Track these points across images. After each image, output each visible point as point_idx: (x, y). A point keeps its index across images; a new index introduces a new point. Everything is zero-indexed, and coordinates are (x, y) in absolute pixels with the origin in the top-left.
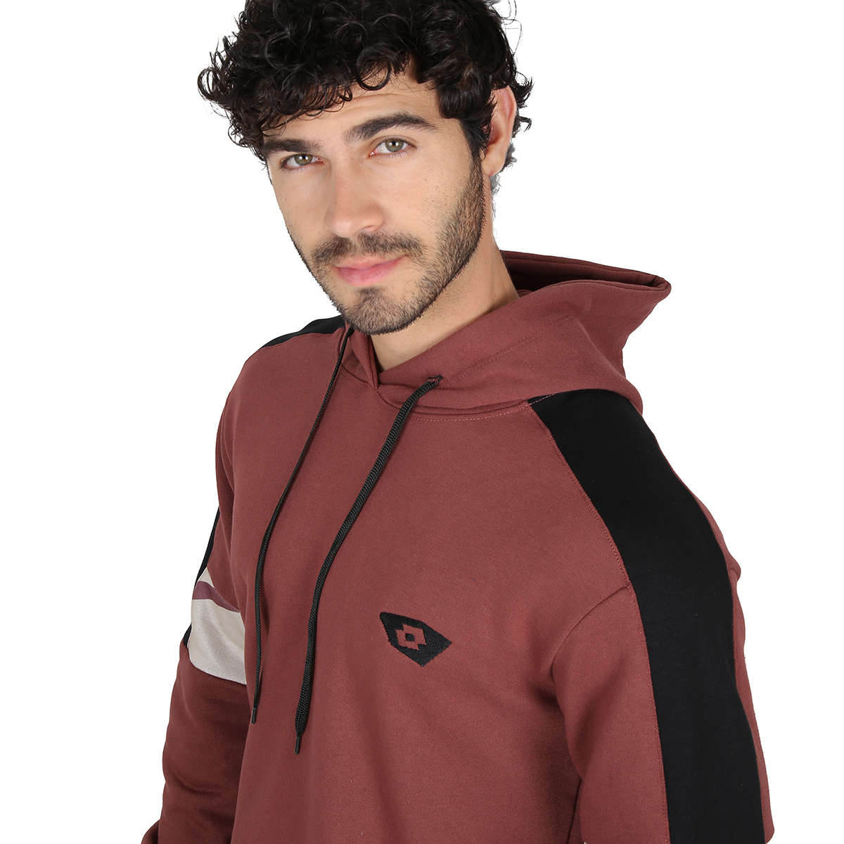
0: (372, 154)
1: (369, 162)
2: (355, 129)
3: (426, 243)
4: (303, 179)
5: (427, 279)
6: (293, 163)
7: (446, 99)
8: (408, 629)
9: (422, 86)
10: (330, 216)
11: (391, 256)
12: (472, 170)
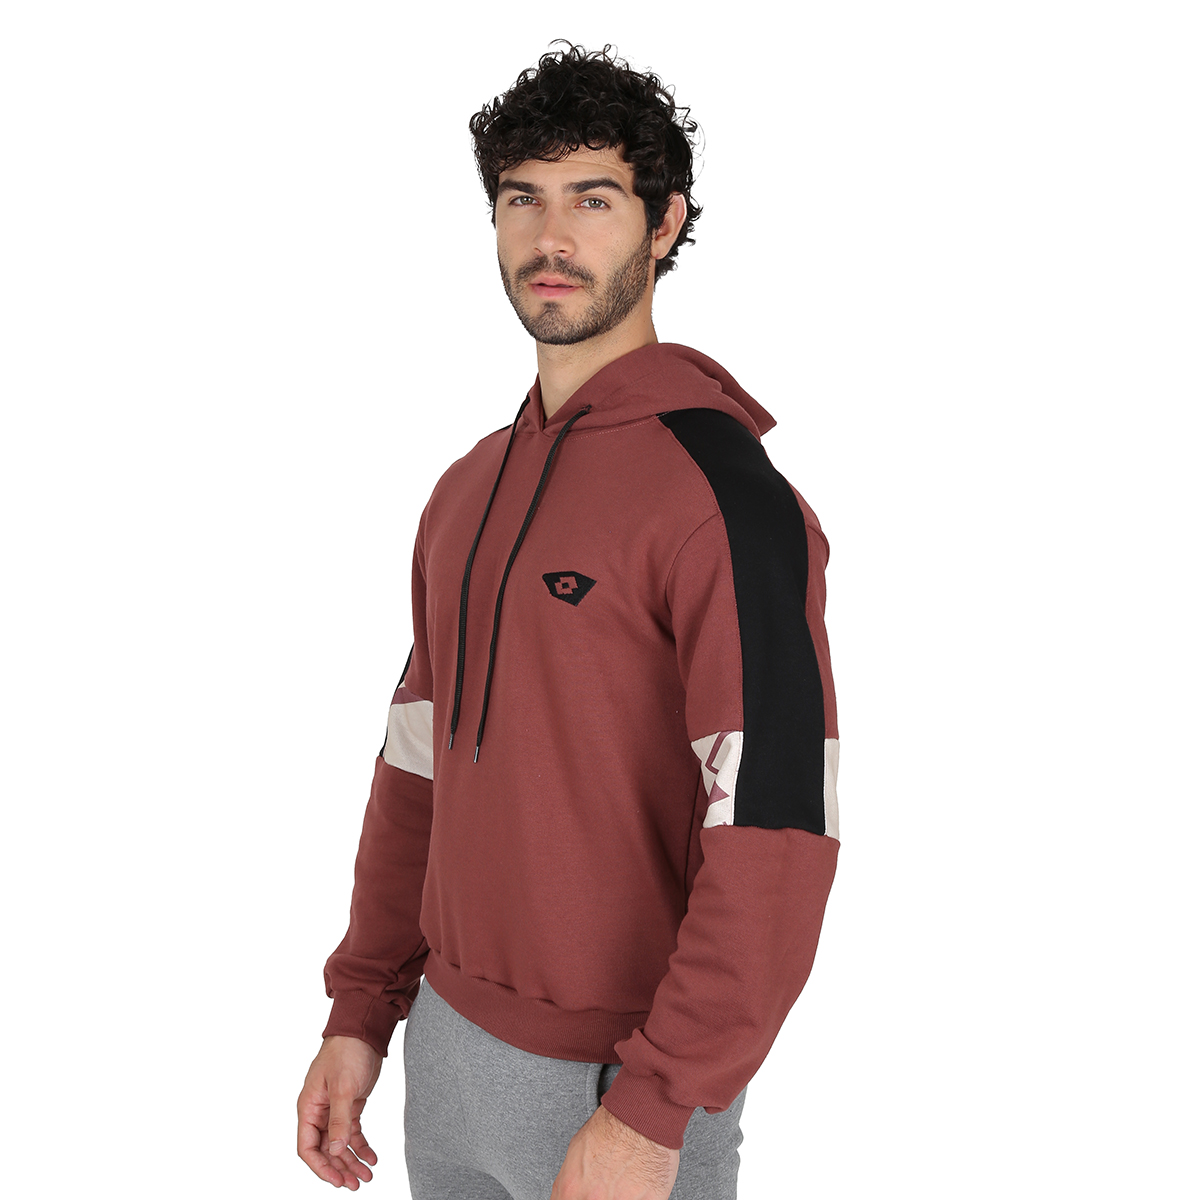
0: (578, 206)
1: (575, 211)
2: (571, 184)
3: (598, 279)
4: (523, 214)
5: (593, 308)
6: (519, 201)
7: (639, 180)
8: (563, 580)
9: (627, 164)
10: (539, 237)
11: (572, 281)
12: (645, 240)
